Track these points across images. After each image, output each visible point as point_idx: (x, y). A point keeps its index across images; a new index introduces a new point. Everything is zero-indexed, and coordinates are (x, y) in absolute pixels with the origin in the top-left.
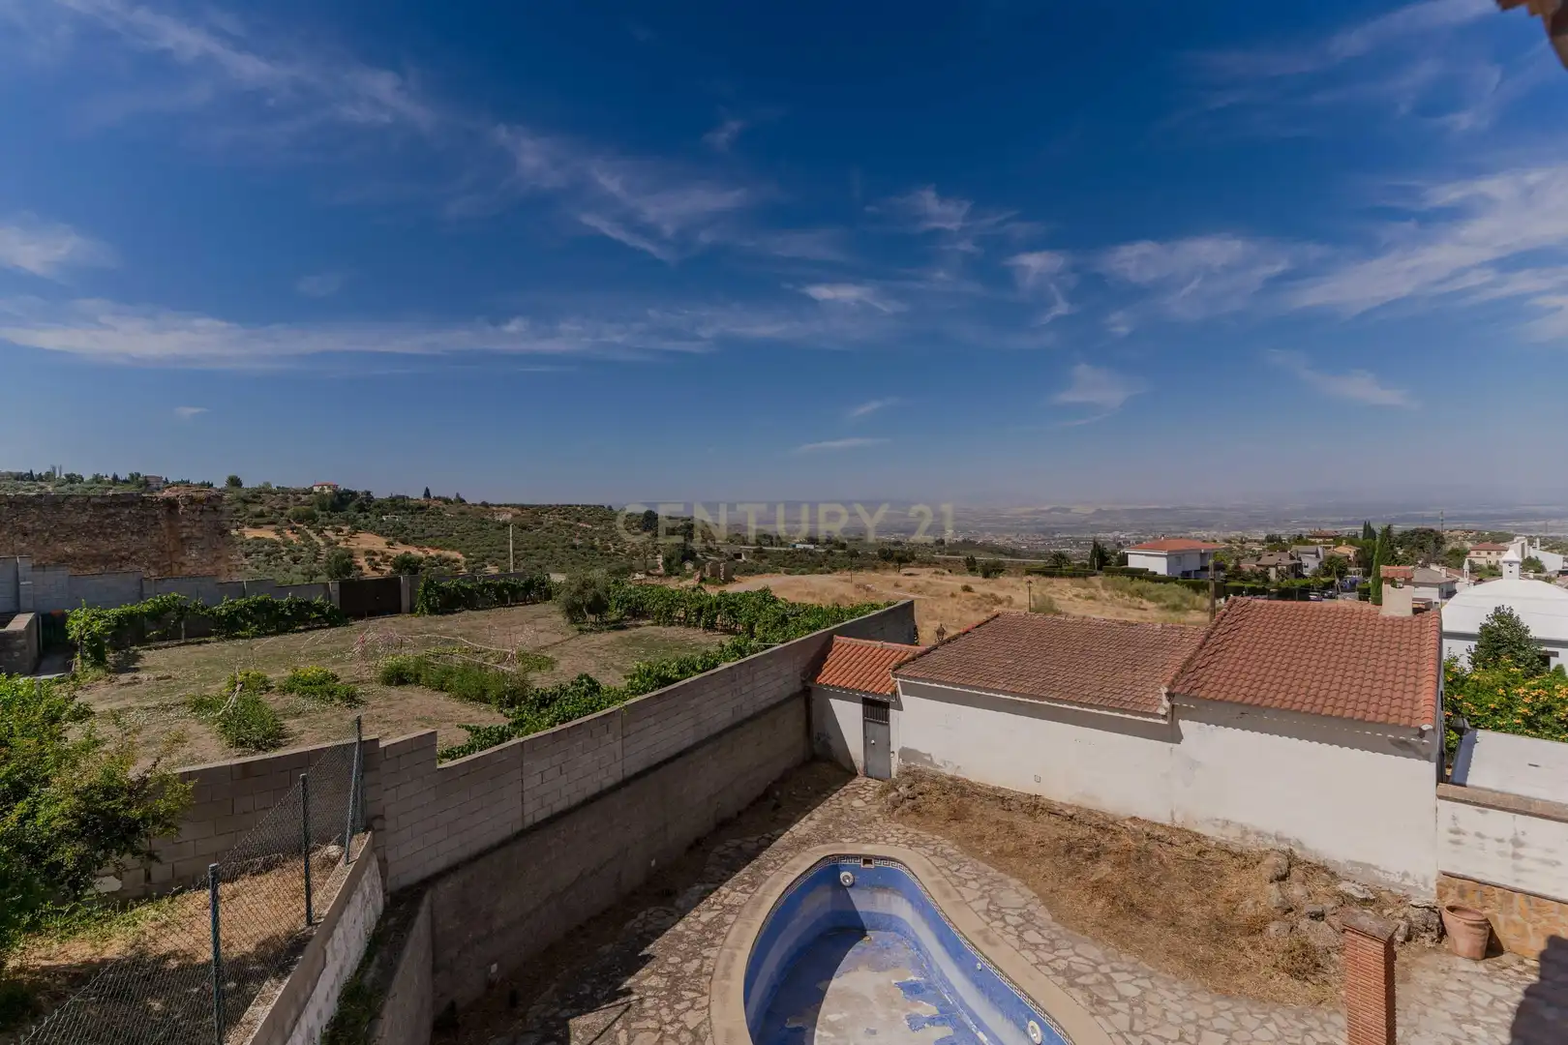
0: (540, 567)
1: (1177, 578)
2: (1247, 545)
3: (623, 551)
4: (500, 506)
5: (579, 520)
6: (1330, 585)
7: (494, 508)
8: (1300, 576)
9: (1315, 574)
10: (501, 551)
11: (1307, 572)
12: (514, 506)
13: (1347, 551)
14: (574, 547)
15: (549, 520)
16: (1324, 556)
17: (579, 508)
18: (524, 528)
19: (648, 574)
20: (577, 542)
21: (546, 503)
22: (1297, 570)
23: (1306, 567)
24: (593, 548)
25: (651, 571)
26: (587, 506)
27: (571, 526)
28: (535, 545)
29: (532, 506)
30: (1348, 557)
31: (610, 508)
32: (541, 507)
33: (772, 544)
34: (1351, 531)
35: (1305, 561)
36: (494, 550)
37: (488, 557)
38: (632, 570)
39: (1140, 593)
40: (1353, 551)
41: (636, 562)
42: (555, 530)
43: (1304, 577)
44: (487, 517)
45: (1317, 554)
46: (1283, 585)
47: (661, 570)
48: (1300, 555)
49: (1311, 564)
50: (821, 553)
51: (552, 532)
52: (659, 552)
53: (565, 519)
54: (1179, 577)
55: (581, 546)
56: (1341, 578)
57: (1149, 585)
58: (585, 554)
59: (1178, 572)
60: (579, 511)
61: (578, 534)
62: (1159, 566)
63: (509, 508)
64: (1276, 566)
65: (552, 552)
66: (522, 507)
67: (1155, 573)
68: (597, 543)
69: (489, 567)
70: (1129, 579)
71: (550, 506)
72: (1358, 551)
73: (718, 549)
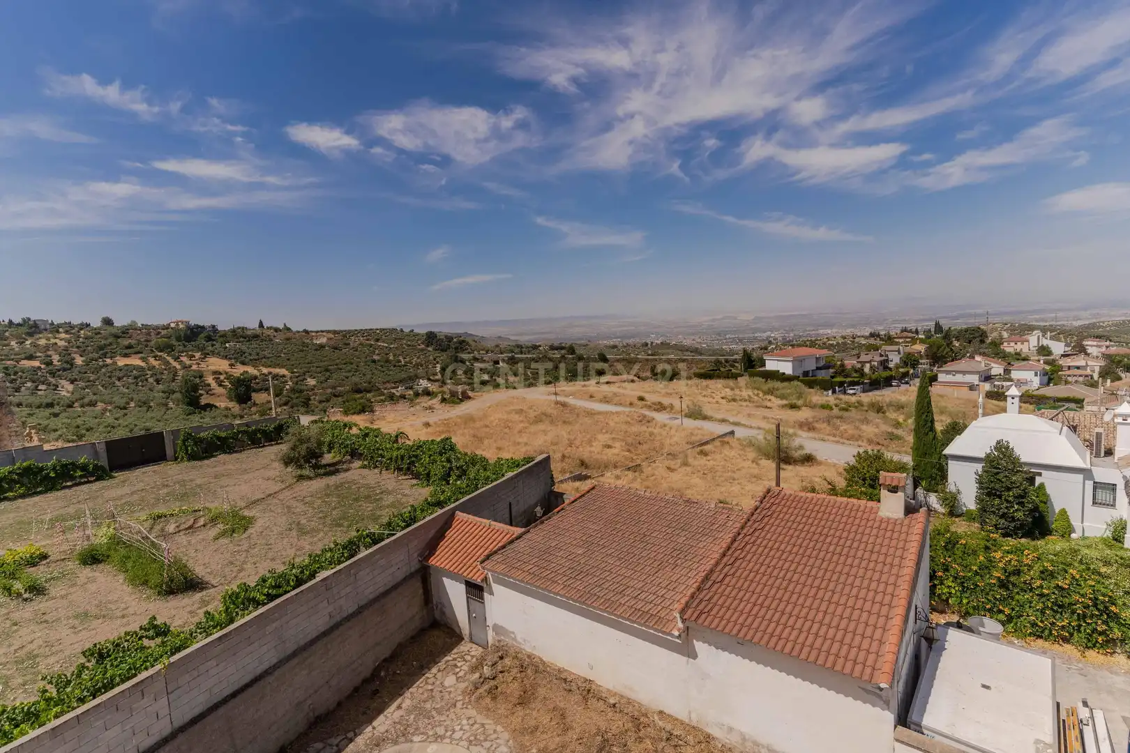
0: (347, 378)
1: (799, 377)
2: (857, 340)
3: (411, 363)
4: (317, 332)
5: (377, 340)
6: (906, 374)
7: (313, 334)
8: (886, 368)
9: (897, 367)
10: (317, 367)
11: (891, 365)
12: (328, 332)
13: (920, 348)
14: (374, 361)
15: (354, 341)
16: (904, 353)
17: (378, 331)
18: (336, 349)
19: (429, 379)
20: (376, 357)
21: (353, 329)
22: (884, 364)
23: (892, 361)
24: (387, 361)
25: (431, 378)
26: (384, 329)
27: (371, 346)
28: (344, 362)
29: (342, 331)
30: (921, 352)
31: (402, 330)
32: (349, 332)
33: (521, 353)
34: (927, 326)
35: (890, 357)
36: (313, 366)
37: (309, 372)
38: (417, 377)
39: (770, 392)
40: (924, 348)
41: (420, 371)
42: (359, 349)
43: (890, 369)
44: (308, 341)
45: (899, 351)
46: (874, 377)
47: (439, 377)
48: (887, 353)
49: (895, 359)
50: (557, 358)
51: (356, 351)
52: (438, 363)
53: (368, 340)
54: (801, 376)
55: (379, 361)
56: (914, 368)
57: (778, 384)
58: (382, 366)
59: (799, 373)
60: (378, 334)
61: (377, 352)
62: (786, 368)
63: (324, 334)
64: (870, 362)
65: (357, 366)
66: (335, 332)
67: (784, 374)
68: (391, 358)
69: (309, 380)
70: (764, 380)
71: (356, 330)
72: (927, 348)
73: (482, 358)
